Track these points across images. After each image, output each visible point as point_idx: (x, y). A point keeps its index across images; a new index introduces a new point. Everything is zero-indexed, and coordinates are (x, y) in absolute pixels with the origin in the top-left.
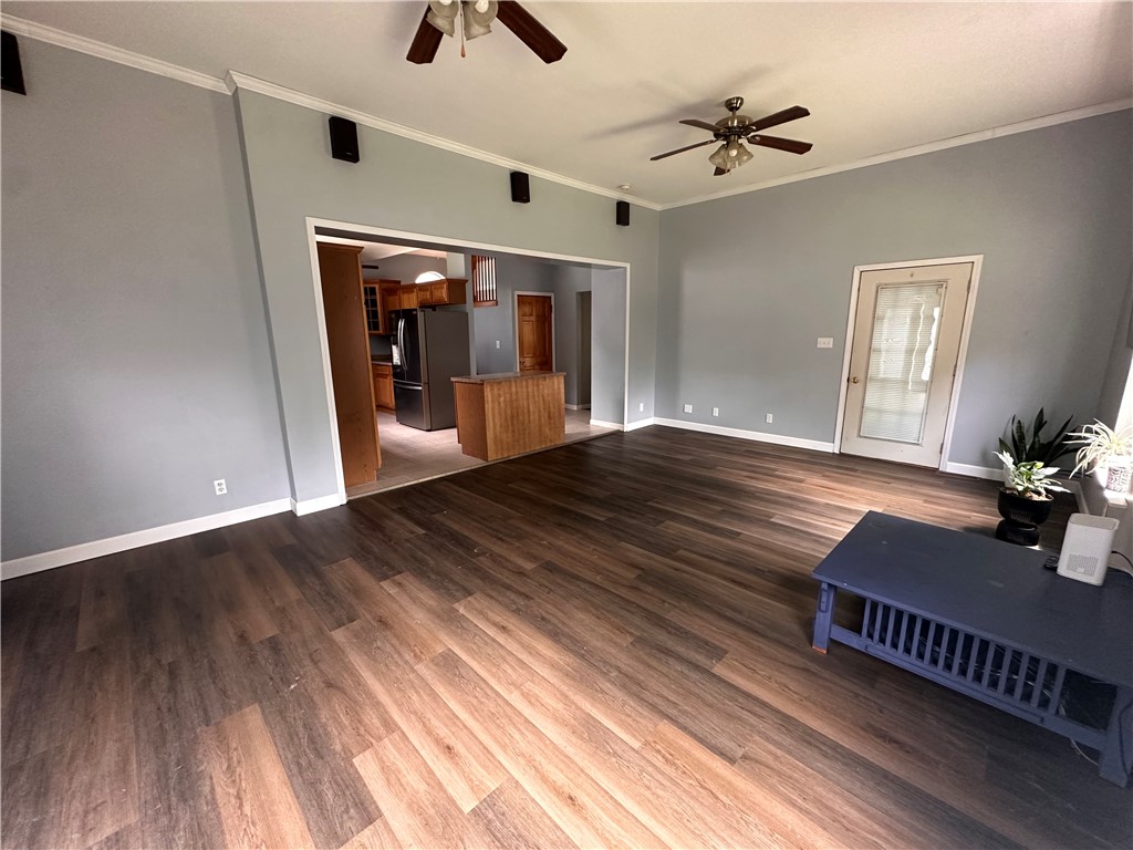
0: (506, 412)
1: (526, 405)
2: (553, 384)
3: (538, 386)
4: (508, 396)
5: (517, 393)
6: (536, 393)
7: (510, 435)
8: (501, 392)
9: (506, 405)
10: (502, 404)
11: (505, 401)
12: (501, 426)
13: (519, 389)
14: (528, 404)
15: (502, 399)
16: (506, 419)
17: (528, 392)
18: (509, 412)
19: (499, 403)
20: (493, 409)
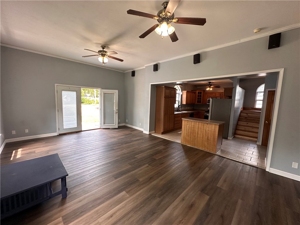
0: (189, 130)
1: (197, 130)
2: (212, 127)
3: (204, 125)
4: (190, 125)
5: (194, 125)
6: (202, 128)
7: (189, 138)
8: (188, 124)
9: (189, 128)
10: (188, 127)
11: (189, 127)
12: (186, 134)
13: (195, 125)
14: (198, 131)
15: (188, 126)
16: (188, 132)
17: (198, 126)
18: (190, 131)
19: (187, 127)
20: (184, 128)
